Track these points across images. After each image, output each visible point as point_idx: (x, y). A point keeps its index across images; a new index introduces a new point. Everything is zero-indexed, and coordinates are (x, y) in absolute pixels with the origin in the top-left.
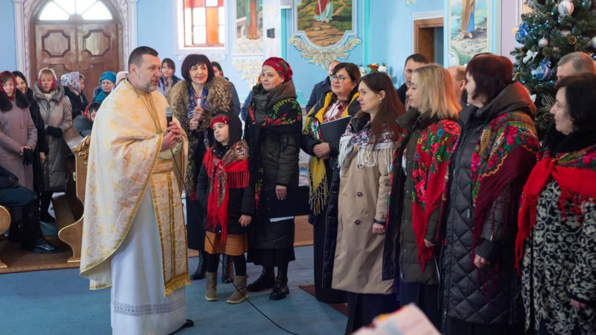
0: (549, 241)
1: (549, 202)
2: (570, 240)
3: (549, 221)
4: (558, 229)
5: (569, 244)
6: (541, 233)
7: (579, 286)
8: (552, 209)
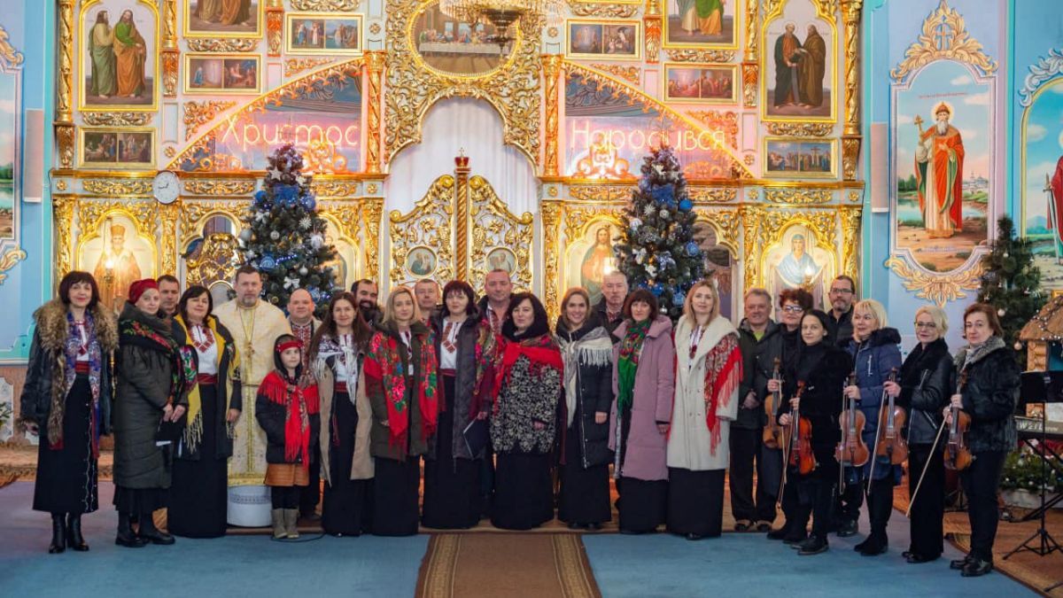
0: (522, 392)
1: (523, 368)
2: (533, 390)
3: (523, 380)
4: (527, 384)
5: (533, 393)
6: (516, 387)
7: (543, 413)
8: (525, 372)
